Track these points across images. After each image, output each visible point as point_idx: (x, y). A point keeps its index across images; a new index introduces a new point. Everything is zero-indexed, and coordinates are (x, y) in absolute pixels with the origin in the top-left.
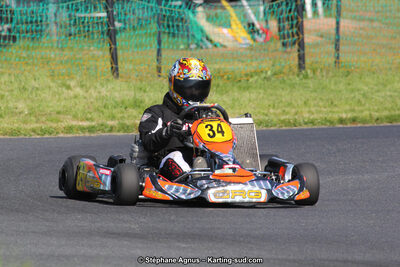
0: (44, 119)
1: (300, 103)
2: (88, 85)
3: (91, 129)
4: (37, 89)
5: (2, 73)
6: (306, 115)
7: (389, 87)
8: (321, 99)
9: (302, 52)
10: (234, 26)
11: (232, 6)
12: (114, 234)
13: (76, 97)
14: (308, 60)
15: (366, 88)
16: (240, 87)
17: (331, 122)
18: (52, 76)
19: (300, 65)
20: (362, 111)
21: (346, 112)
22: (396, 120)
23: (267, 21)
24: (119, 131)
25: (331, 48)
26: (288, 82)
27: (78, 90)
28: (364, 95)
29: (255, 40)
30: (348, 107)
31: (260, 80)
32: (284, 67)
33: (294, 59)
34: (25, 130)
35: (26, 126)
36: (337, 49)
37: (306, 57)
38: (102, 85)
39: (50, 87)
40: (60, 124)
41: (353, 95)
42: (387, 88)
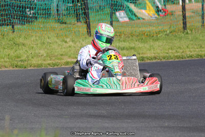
0: (54, 58)
1: (185, 47)
2: (76, 40)
4: (50, 43)
5: (32, 36)
6: (188, 53)
8: (195, 44)
9: (185, 20)
10: (148, 8)
12: (94, 116)
13: (70, 47)
14: (188, 25)
16: (153, 40)
17: (201, 56)
18: (57, 37)
19: (184, 27)
23: (165, 5)
25: (200, 18)
26: (178, 36)
27: (71, 43)
29: (159, 15)
31: (163, 36)
32: (175, 28)
33: (180, 24)
34: (45, 64)
35: (45, 62)
36: (203, 19)
37: (187, 23)
38: (83, 40)
39: (56, 42)
40: (62, 61)
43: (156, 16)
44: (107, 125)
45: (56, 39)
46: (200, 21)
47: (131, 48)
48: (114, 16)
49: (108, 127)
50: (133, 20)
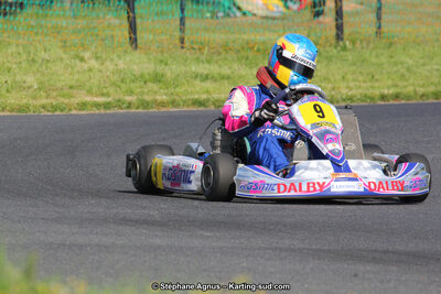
0: (54, 94)
1: (338, 77)
2: (104, 56)
3: (107, 106)
4: (48, 61)
5: (9, 44)
6: (344, 91)
7: (435, 59)
8: (361, 73)
9: (340, 21)
12: (132, 221)
13: (90, 70)
14: (346, 30)
15: (411, 62)
17: (372, 98)
18: (64, 48)
19: (337, 35)
20: (405, 87)
21: (388, 88)
24: (137, 108)
25: (373, 17)
26: (324, 54)
27: (93, 63)
28: (408, 69)
29: (288, 8)
30: (390, 82)
32: (320, 37)
33: (331, 29)
34: (35, 106)
35: (35, 102)
36: (379, 18)
37: (345, 26)
38: (119, 57)
39: (61, 59)
40: (72, 100)
41: (395, 69)
42: (434, 61)
43: (282, 9)
44: (158, 241)
45: (61, 53)
46: (373, 24)
47: (223, 77)
49: (159, 247)
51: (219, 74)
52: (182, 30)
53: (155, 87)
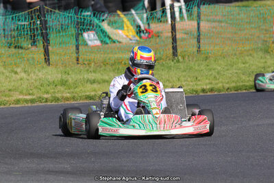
1: (175, 79)
2: (29, 71)
3: (32, 101)
8: (189, 76)
9: (175, 44)
10: (126, 28)
11: (125, 15)
12: (54, 172)
13: (21, 79)
14: (179, 50)
15: (219, 68)
17: (196, 92)
18: (4, 66)
19: (174, 53)
20: (217, 84)
21: (206, 85)
22: (240, 89)
23: (149, 24)
24: (51, 102)
25: (195, 41)
26: (166, 65)
27: (23, 75)
28: (218, 73)
29: (140, 37)
30: (207, 81)
32: (162, 55)
33: (169, 50)
36: (199, 42)
37: (178, 47)
38: (39, 71)
39: (3, 73)
40: (11, 98)
41: (210, 73)
42: (234, 67)
43: (138, 38)
45: (2, 69)
46: (195, 46)
47: (104, 81)
48: (80, 38)
50: (107, 44)
51: (102, 80)
52: (78, 53)
53: (62, 89)
